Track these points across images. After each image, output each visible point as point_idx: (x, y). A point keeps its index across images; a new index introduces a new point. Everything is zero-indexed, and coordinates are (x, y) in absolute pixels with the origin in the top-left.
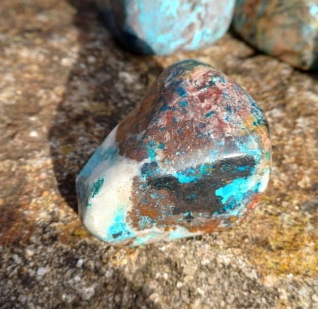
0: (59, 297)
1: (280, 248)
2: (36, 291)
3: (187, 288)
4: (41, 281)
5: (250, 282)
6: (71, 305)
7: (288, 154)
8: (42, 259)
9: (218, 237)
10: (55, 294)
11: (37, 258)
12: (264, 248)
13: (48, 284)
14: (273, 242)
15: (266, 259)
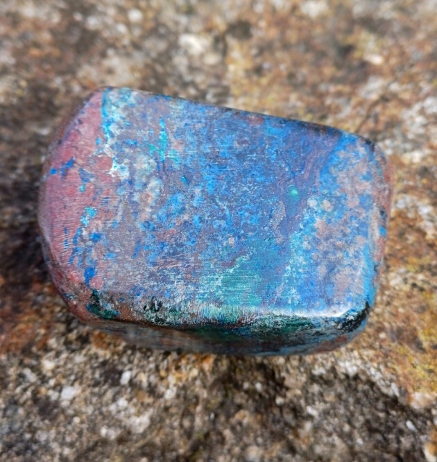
0: (97, 432)
2: (62, 424)
3: (291, 405)
4: (69, 408)
5: (388, 399)
6: (115, 441)
8: (68, 372)
10: (90, 427)
11: (60, 372)
12: (411, 347)
13: (78, 412)
14: (425, 335)
15: (412, 365)
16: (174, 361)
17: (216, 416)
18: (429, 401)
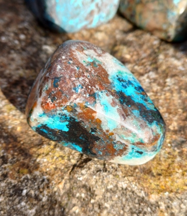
1: (160, 175)
7: (162, 106)
9: (118, 169)
10: (8, 215)
12: (149, 175)
13: (3, 209)
14: (155, 170)
15: (150, 183)
16: (46, 184)
17: (64, 209)
18: (157, 198)
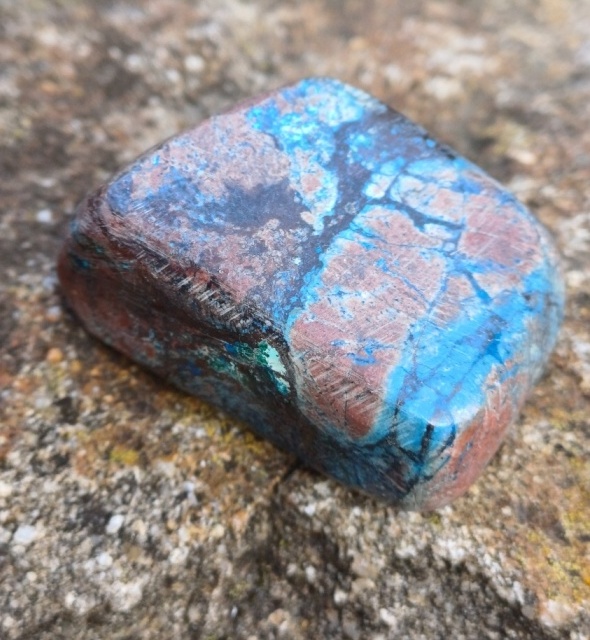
0: (59, 599)
1: (585, 538)
2: (7, 580)
3: (357, 606)
4: (22, 557)
5: (506, 609)
6: (83, 619)
8: (30, 505)
10: (50, 591)
11: (17, 502)
12: (547, 533)
14: (570, 521)
15: (548, 559)
16: (191, 508)
17: (240, 613)
18: (569, 617)
